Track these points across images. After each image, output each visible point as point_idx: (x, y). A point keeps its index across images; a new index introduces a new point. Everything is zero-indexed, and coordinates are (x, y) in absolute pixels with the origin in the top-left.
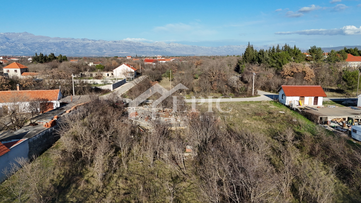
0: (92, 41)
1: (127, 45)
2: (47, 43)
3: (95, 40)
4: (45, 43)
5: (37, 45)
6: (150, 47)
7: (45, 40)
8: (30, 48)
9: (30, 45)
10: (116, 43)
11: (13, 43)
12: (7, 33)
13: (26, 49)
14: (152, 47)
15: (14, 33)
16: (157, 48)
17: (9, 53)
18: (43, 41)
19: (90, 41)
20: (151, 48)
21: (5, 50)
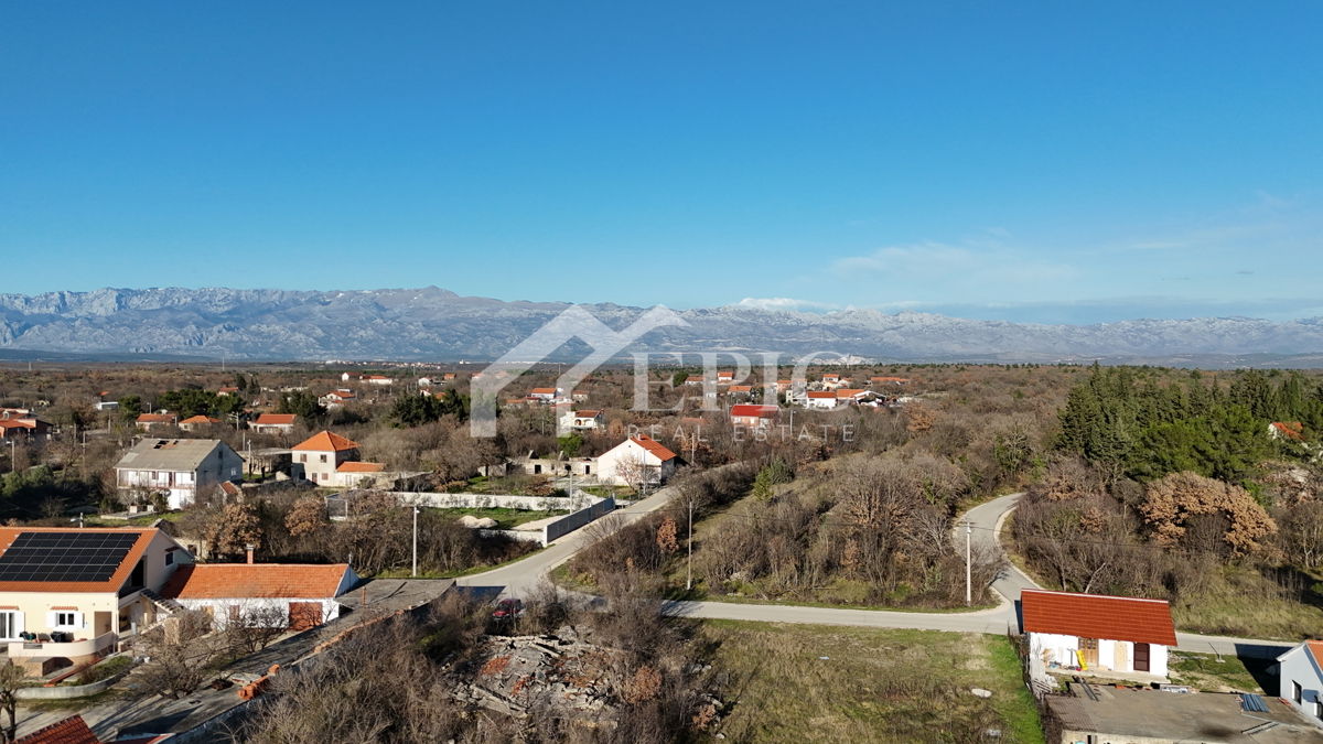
0: (631, 312)
1: (742, 323)
2: (492, 320)
3: (638, 308)
4: (485, 321)
5: (461, 326)
6: (825, 327)
7: (488, 311)
8: (440, 335)
9: (443, 327)
10: (706, 317)
11: (393, 320)
12: (380, 291)
13: (428, 338)
14: (833, 329)
15: (400, 290)
16: (851, 332)
17: (380, 352)
18: (481, 312)
19: (624, 312)
20: (827, 333)
21: (370, 341)
